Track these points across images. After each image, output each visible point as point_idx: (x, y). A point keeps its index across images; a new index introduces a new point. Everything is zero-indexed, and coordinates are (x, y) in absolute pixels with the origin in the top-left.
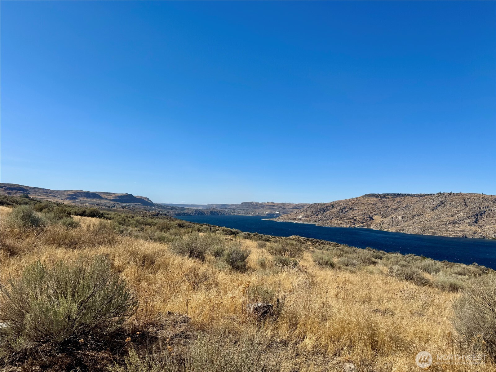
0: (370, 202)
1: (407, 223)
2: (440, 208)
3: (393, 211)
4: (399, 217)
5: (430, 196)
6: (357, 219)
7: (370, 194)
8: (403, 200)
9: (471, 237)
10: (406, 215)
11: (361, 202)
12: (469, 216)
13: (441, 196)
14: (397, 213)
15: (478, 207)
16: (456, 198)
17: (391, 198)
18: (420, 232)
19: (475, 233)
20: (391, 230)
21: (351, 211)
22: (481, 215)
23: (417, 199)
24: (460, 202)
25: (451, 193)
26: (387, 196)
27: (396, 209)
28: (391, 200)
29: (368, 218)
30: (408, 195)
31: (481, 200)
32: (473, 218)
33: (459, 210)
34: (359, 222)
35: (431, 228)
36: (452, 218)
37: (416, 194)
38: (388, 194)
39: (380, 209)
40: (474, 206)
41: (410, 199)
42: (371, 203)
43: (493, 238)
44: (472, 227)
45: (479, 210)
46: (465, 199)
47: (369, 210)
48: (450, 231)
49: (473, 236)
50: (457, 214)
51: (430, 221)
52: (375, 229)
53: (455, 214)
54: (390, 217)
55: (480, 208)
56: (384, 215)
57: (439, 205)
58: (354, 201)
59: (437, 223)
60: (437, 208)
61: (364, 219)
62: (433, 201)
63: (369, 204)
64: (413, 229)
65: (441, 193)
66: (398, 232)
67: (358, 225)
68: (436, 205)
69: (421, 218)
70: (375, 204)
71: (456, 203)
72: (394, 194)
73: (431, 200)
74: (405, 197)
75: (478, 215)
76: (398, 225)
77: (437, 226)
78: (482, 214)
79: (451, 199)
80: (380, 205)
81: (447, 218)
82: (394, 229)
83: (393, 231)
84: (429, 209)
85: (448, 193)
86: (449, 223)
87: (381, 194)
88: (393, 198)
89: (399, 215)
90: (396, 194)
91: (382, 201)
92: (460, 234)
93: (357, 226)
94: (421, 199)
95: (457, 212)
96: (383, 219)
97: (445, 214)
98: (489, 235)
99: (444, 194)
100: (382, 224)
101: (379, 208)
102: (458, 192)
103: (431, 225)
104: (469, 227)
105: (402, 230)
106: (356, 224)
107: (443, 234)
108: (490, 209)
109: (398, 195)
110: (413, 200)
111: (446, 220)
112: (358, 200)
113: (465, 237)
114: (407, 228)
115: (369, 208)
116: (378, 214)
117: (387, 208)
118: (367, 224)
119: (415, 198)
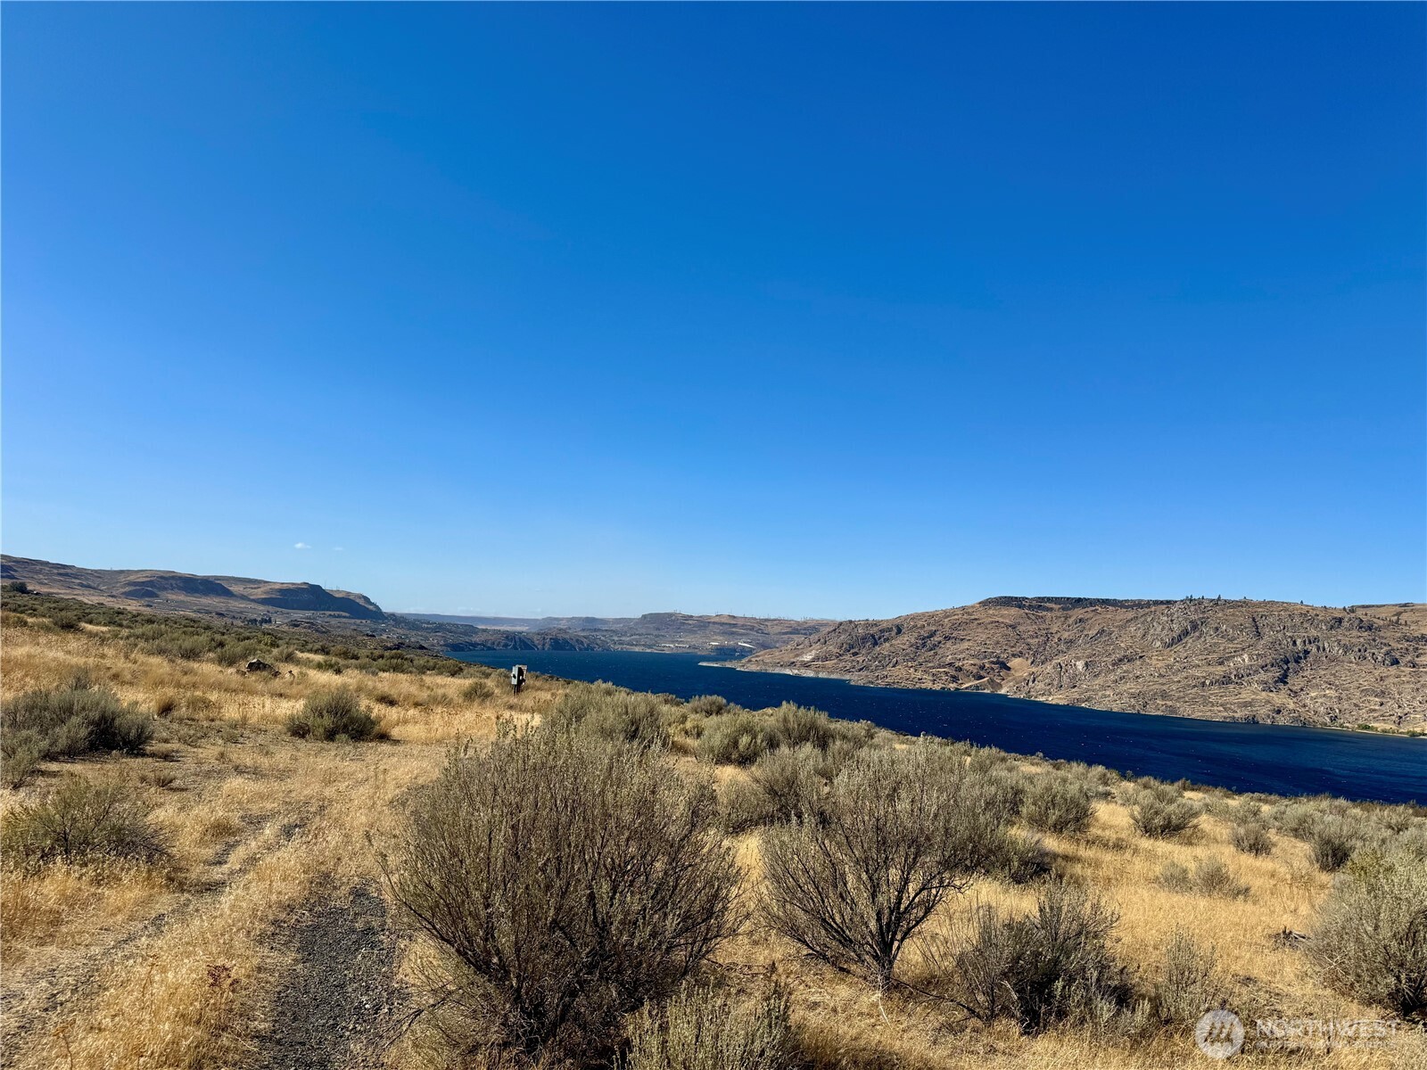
0: (1001, 620)
1: (1100, 681)
2: (1189, 640)
3: (1062, 647)
4: (1077, 663)
5: (1164, 607)
6: (964, 667)
7: (1001, 598)
8: (1091, 615)
9: (1269, 722)
11: (976, 619)
12: (1264, 664)
13: (1192, 609)
14: (1072, 653)
15: (1289, 640)
16: (1233, 615)
17: (1059, 609)
18: (1134, 707)
19: (1279, 712)
20: (1055, 699)
21: (949, 644)
22: (1297, 662)
23: (1130, 615)
24: (1241, 625)
25: (1219, 599)
26: (1048, 605)
27: (1071, 641)
28: (1059, 614)
29: (993, 666)
30: (1105, 602)
31: (1298, 620)
32: (1276, 669)
33: (1239, 646)
34: (968, 674)
35: (1164, 696)
36: (1219, 668)
37: (1127, 601)
38: (1050, 600)
39: (1029, 640)
40: (1280, 635)
41: (1109, 613)
42: (1002, 623)
43: (1326, 724)
44: (1271, 694)
45: (1291, 646)
46: (1255, 617)
47: (998, 643)
48: (1213, 706)
49: (1273, 717)
50: (1234, 657)
51: (1161, 676)
52: (1011, 695)
53: (1228, 659)
54: (1054, 662)
55: (1295, 643)
56: (1038, 657)
57: (1186, 633)
58: (956, 617)
59: (1179, 682)
60: (1180, 639)
61: (984, 666)
62: (1172, 621)
63: (997, 624)
64: (1116, 698)
65: (1191, 600)
66: (1073, 706)
67: (968, 684)
68: (1178, 632)
69: (1136, 668)
70: (1013, 627)
71: (1232, 628)
72: (1068, 599)
73: (1166, 618)
74: (1097, 607)
75: (1289, 662)
76: (1075, 686)
77: (1180, 691)
78: (1301, 658)
79: (1220, 615)
80: (1029, 628)
81: (1206, 668)
82: (1064, 696)
83: (1061, 703)
84: (1158, 644)
85: (1212, 600)
87: (1033, 599)
88: (1063, 609)
89: (1078, 659)
90: (1073, 599)
91: (1033, 618)
92: (1240, 714)
93: (964, 686)
94: (1139, 615)
95: (1235, 652)
96: (1034, 670)
97: (1201, 657)
98: (1315, 718)
99: (1200, 602)
100: (1030, 683)
101: (1025, 637)
102: (1237, 597)
103: (1165, 688)
104: (1264, 693)
105: (1086, 701)
106: (960, 682)
107: (1193, 712)
108: (1321, 646)
109: (1079, 602)
110: (1118, 618)
111: (1204, 675)
112: (968, 614)
113: (1252, 721)
114: (1100, 694)
115: (998, 637)
116: (1021, 653)
117: (1048, 636)
118: (992, 680)
119: (1124, 613)
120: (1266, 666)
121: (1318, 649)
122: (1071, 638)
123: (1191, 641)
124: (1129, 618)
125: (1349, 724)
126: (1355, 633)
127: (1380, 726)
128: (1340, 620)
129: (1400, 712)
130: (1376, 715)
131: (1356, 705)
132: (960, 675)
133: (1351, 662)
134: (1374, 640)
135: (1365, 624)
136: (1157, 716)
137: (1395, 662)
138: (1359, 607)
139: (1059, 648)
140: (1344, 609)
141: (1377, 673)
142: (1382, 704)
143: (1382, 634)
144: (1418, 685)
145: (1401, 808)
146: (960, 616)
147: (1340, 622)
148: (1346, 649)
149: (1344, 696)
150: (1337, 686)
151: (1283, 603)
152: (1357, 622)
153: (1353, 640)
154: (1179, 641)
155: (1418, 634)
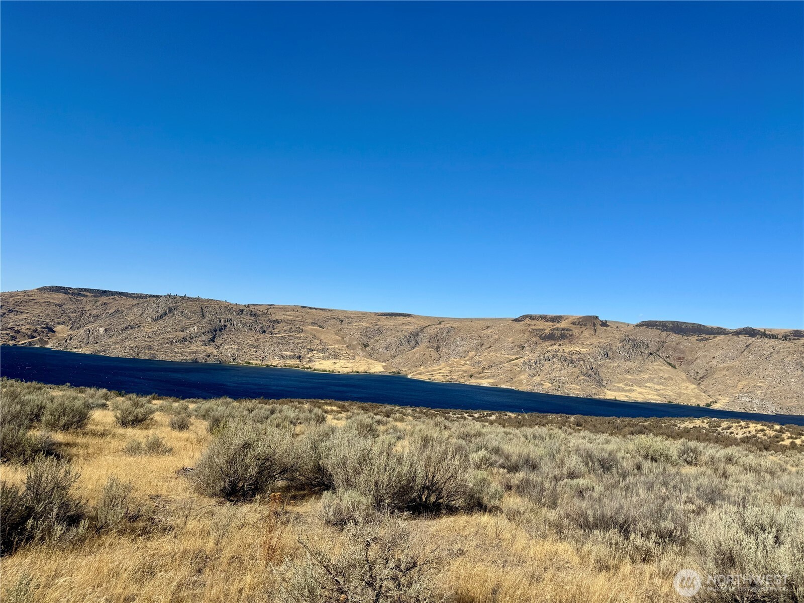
0: (52, 301)
1: (113, 339)
2: (167, 317)
3: (92, 319)
4: (100, 329)
5: (154, 299)
6: (22, 330)
7: (53, 287)
8: (112, 301)
9: (204, 361)
11: (33, 299)
12: (204, 331)
13: (170, 301)
14: (98, 323)
15: (218, 319)
16: (191, 305)
17: (92, 296)
18: (132, 354)
19: (209, 356)
20: (85, 350)
21: (11, 315)
22: (220, 331)
23: (135, 302)
24: (195, 311)
25: (185, 296)
26: (84, 293)
27: (97, 316)
28: (91, 299)
29: (43, 330)
30: (121, 294)
31: (223, 310)
32: (210, 334)
33: (193, 322)
34: (25, 335)
35: (150, 348)
36: (181, 333)
37: (134, 294)
38: (86, 290)
39: (70, 314)
40: (214, 317)
41: (123, 301)
42: (53, 303)
43: (230, 362)
44: (206, 347)
45: (218, 323)
46: (202, 307)
47: (48, 315)
48: (176, 353)
49: (206, 359)
50: (189, 327)
51: (149, 337)
52: (54, 348)
53: (186, 328)
54: (85, 328)
55: (220, 321)
56: (75, 324)
57: (165, 314)
58: (19, 297)
59: (159, 340)
60: (162, 317)
61: (37, 330)
62: (158, 307)
63: (48, 303)
64: (122, 349)
65: (170, 296)
67: (22, 342)
68: (161, 313)
69: (136, 332)
70: (60, 306)
71: (190, 312)
72: (98, 290)
73: (155, 305)
74: (116, 296)
75: (216, 331)
76: (97, 343)
77: (159, 346)
78: (222, 329)
79: (185, 305)
80: (71, 307)
81: (174, 333)
82: (90, 349)
83: (87, 353)
84: (149, 319)
85: (181, 297)
86: (176, 342)
87: (75, 289)
88: (94, 296)
89: (101, 326)
90: (101, 291)
91: (74, 300)
92: (190, 358)
93: (20, 343)
94: (140, 303)
95: (190, 325)
96: (71, 332)
97: (172, 327)
98: (226, 359)
99: (175, 297)
100: (68, 341)
101: (68, 312)
102: (194, 296)
103: (150, 344)
104: (203, 346)
105: (103, 351)
106: (18, 340)
107: (165, 357)
108: (233, 323)
109: (105, 293)
110: (128, 303)
111: (173, 337)
112: (28, 295)
113: (195, 361)
114: (112, 347)
115: (49, 311)
116: (64, 322)
117: (83, 313)
118: (41, 339)
119: (132, 301)
120: (205, 332)
121: (231, 325)
122: (97, 314)
123: (168, 318)
124: (134, 304)
125: (241, 362)
126: (248, 317)
127: (254, 362)
128: (242, 311)
129: (263, 355)
130: (253, 357)
131: (245, 352)
132: (18, 335)
133: (245, 332)
134: (256, 321)
135: (253, 313)
136: (145, 359)
137: (264, 332)
138: (251, 305)
139: (89, 320)
140: (245, 305)
141: (256, 337)
142: (256, 352)
143: (260, 318)
144: (272, 343)
145: (254, 401)
146: (22, 297)
147: (242, 312)
148: (244, 325)
149: (240, 348)
150: (238, 343)
151: (217, 301)
152: (250, 312)
153: (247, 321)
154: (161, 318)
155: (274, 319)
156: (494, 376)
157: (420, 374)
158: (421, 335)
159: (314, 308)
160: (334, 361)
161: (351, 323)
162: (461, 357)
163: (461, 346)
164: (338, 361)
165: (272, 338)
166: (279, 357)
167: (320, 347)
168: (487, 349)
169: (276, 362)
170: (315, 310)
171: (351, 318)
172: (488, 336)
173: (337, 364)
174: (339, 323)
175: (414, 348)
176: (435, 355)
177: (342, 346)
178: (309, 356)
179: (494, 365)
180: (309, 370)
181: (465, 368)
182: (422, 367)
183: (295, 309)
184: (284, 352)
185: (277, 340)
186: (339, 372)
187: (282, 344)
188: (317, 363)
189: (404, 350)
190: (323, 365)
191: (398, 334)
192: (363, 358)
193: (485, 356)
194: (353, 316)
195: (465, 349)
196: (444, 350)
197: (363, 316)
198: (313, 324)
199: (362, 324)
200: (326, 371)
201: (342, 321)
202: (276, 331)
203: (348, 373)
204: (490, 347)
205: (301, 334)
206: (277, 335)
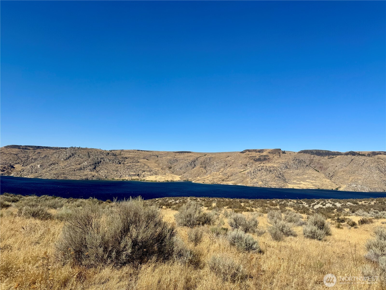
0: (12, 152)
1: (45, 170)
3: (33, 161)
5: (64, 149)
7: (12, 145)
8: (42, 151)
9: (91, 179)
10: (44, 164)
11: (3, 152)
12: (90, 164)
13: (72, 150)
14: (36, 162)
15: (97, 158)
16: (83, 152)
17: (32, 149)
18: (55, 177)
19: (93, 176)
20: (31, 176)
22: (98, 164)
23: (54, 151)
24: (85, 154)
25: (80, 148)
26: (28, 148)
28: (32, 151)
29: (9, 167)
30: (47, 148)
31: (99, 153)
32: (93, 166)
33: (84, 160)
35: (64, 174)
36: (79, 166)
37: (53, 147)
38: (29, 146)
39: (22, 159)
40: (94, 157)
41: (48, 151)
42: (13, 153)
43: (104, 179)
44: (92, 172)
46: (89, 152)
47: (11, 160)
48: (77, 176)
50: (83, 163)
51: (63, 168)
52: (15, 176)
53: (81, 163)
54: (30, 165)
55: (98, 159)
56: (24, 164)
57: (70, 156)
59: (68, 170)
60: (69, 158)
61: (5, 167)
62: (67, 153)
63: (11, 154)
64: (49, 175)
65: (72, 148)
66: (36, 178)
68: (68, 156)
69: (56, 166)
70: (16, 155)
71: (83, 155)
72: (35, 146)
73: (65, 152)
74: (44, 149)
75: (96, 164)
76: (37, 172)
77: (68, 172)
78: (99, 163)
79: (80, 152)
80: (22, 155)
81: (75, 166)
82: (33, 175)
83: (32, 177)
84: (62, 159)
85: (78, 148)
86: (77, 170)
87: (24, 146)
88: (34, 149)
89: (38, 164)
90: (37, 146)
91: (23, 152)
92: (84, 178)
94: (57, 151)
96: (23, 168)
97: (74, 163)
98: (102, 177)
99: (75, 148)
100: (22, 172)
101: (20, 158)
102: (84, 147)
103: (64, 172)
104: (90, 172)
105: (40, 176)
107: (72, 178)
109: (39, 147)
110: (51, 152)
111: (75, 168)
113: (87, 179)
114: (45, 174)
115: (11, 158)
116: (19, 163)
117: (28, 157)
118: (8, 172)
119: (53, 151)
121: (103, 160)
122: (36, 158)
123: (72, 159)
124: (54, 152)
125: (110, 179)
126: (112, 156)
127: (116, 178)
128: (109, 153)
129: (120, 175)
130: (115, 176)
131: (111, 174)
133: (111, 163)
134: (116, 158)
135: (114, 154)
137: (120, 163)
138: (113, 150)
139: (32, 161)
140: (110, 151)
142: (117, 173)
143: (117, 157)
144: (124, 168)
147: (109, 154)
148: (110, 160)
149: (109, 172)
150: (107, 169)
151: (96, 149)
152: (112, 154)
153: (111, 158)
155: (125, 157)
156: (234, 180)
157: (198, 180)
158: (197, 162)
159: (144, 151)
160: (156, 176)
161: (162, 157)
162: (217, 171)
163: (217, 166)
164: (158, 176)
165: (124, 166)
166: (128, 175)
167: (148, 169)
168: (229, 167)
169: (127, 178)
170: (144, 152)
171: (162, 155)
172: (229, 161)
173: (157, 178)
174: (156, 157)
175: (194, 168)
176: (204, 171)
177: (158, 168)
178: (143, 174)
179: (233, 174)
180: (144, 181)
181: (220, 177)
182: (198, 177)
183: (134, 152)
184: (131, 173)
185: (127, 167)
186: (159, 181)
187: (129, 169)
188: (147, 177)
189: (189, 169)
190: (150, 178)
191: (186, 162)
192: (170, 174)
193: (229, 170)
194: (163, 153)
195: (218, 167)
196: (208, 168)
197: (168, 153)
198: (144, 158)
199: (168, 157)
200: (153, 181)
201: (158, 156)
202: (126, 163)
203: (163, 182)
204: (230, 166)
205: (138, 164)
206: (127, 165)
